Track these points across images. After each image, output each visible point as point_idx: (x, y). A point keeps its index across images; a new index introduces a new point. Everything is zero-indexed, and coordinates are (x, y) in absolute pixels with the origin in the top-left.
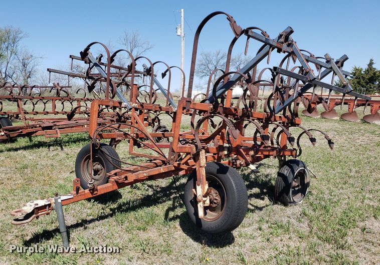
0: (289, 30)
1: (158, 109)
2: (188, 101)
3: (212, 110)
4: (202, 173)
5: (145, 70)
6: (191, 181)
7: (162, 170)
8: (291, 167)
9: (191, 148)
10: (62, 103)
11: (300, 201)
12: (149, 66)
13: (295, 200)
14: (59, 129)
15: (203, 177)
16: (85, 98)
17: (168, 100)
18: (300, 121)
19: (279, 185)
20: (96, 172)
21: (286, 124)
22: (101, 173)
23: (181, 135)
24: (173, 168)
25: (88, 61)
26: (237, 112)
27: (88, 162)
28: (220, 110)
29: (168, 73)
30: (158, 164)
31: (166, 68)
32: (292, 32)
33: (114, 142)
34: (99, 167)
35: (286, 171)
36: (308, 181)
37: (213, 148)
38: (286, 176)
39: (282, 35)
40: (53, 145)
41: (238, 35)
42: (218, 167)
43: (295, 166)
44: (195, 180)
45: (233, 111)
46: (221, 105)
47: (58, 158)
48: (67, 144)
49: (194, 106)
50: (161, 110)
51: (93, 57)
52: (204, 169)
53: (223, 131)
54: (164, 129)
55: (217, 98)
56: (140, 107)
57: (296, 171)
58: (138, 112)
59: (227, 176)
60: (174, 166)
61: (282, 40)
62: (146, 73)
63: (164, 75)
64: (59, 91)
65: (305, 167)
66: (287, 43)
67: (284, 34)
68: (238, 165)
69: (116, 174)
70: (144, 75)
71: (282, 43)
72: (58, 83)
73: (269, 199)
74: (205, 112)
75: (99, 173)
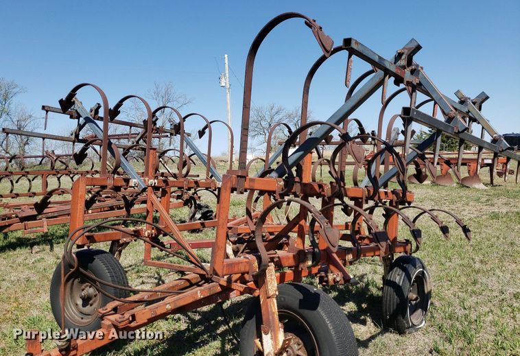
0: (413, 45)
1: (193, 185)
2: (241, 177)
3: (283, 190)
4: (272, 308)
5: (173, 127)
6: (251, 321)
7: (199, 294)
8: (405, 270)
9: (250, 263)
10: (59, 179)
11: (421, 323)
12: (177, 121)
13: (415, 322)
14: (47, 218)
15: (273, 317)
16: (93, 170)
17: (209, 170)
18: (413, 196)
19: (390, 301)
20: (86, 301)
21: (394, 204)
22: (94, 302)
23: (230, 228)
24: (219, 289)
25: (76, 115)
26: (323, 191)
27: (73, 282)
28: (297, 188)
29: (207, 131)
30: (193, 282)
31: (205, 124)
32: (418, 48)
33: (117, 246)
34: (91, 291)
35: (398, 278)
36: (429, 290)
37: (288, 258)
38: (399, 286)
39: (403, 53)
40: (38, 244)
41: (328, 52)
42: (301, 297)
43: (410, 267)
44: (259, 322)
45: (317, 188)
46: (297, 179)
47: (41, 266)
48: (61, 240)
49: (251, 184)
50: (198, 186)
51: (83, 108)
52: (275, 301)
53: (302, 222)
54: (206, 210)
55: (290, 168)
56: (163, 184)
57: (413, 275)
58: (159, 194)
59: (319, 313)
60: (220, 285)
61: (403, 62)
62: (173, 132)
63: (201, 133)
64: (53, 162)
65: (423, 268)
66: (410, 68)
67: (406, 51)
68: (331, 283)
69: (115, 310)
70: (171, 134)
71: (404, 67)
72: (53, 151)
73: (373, 322)
74: (271, 193)
75: (91, 302)
